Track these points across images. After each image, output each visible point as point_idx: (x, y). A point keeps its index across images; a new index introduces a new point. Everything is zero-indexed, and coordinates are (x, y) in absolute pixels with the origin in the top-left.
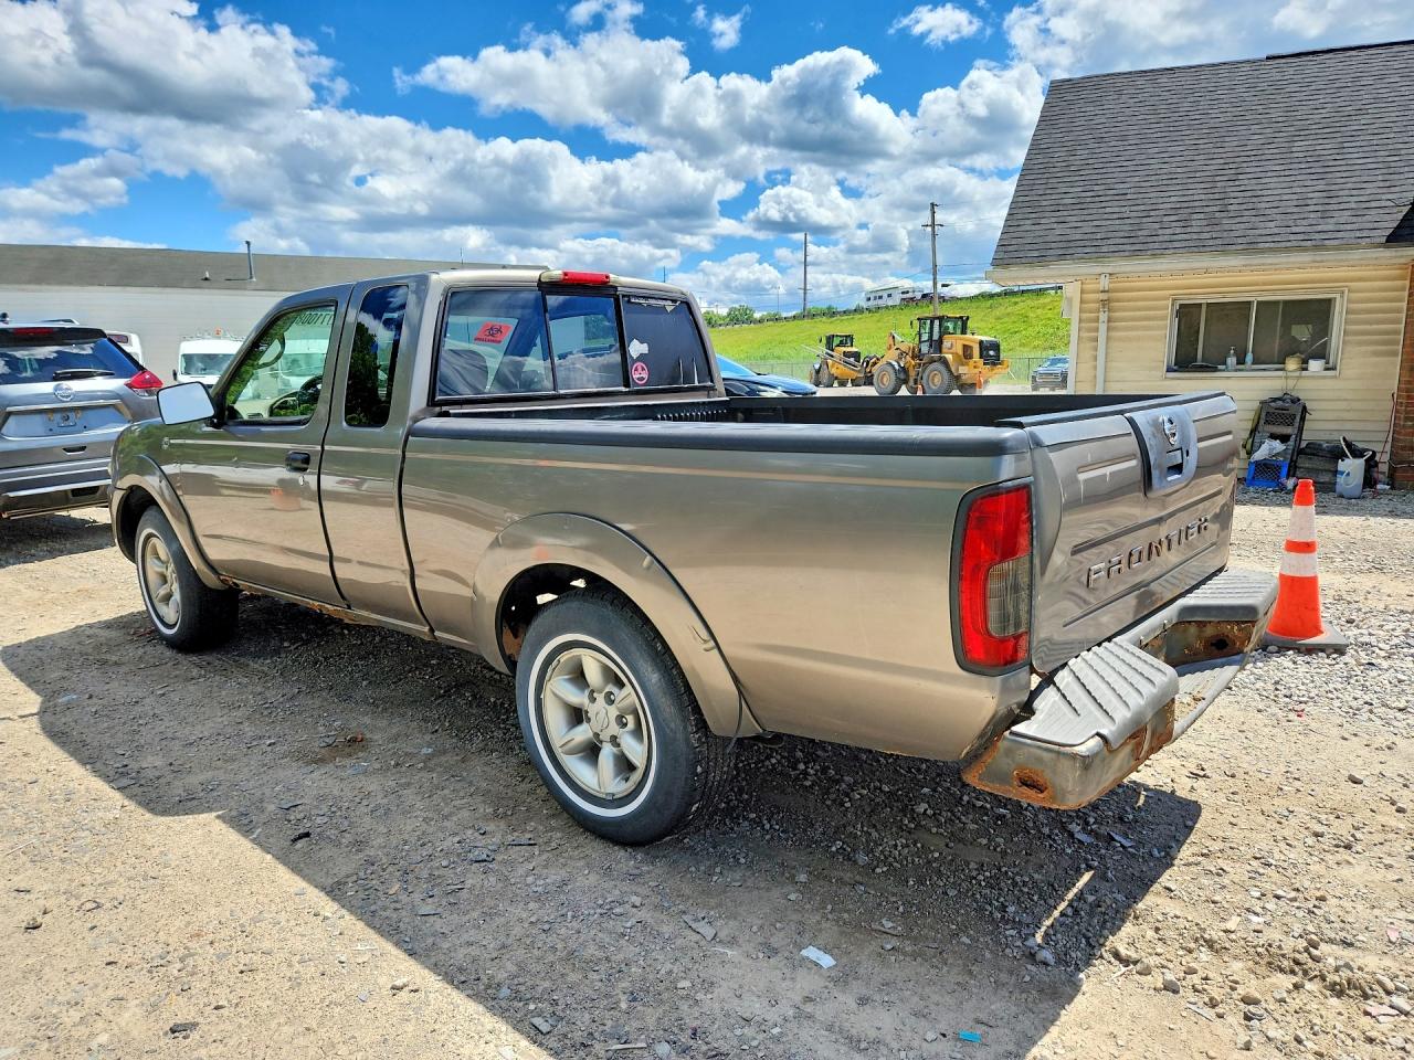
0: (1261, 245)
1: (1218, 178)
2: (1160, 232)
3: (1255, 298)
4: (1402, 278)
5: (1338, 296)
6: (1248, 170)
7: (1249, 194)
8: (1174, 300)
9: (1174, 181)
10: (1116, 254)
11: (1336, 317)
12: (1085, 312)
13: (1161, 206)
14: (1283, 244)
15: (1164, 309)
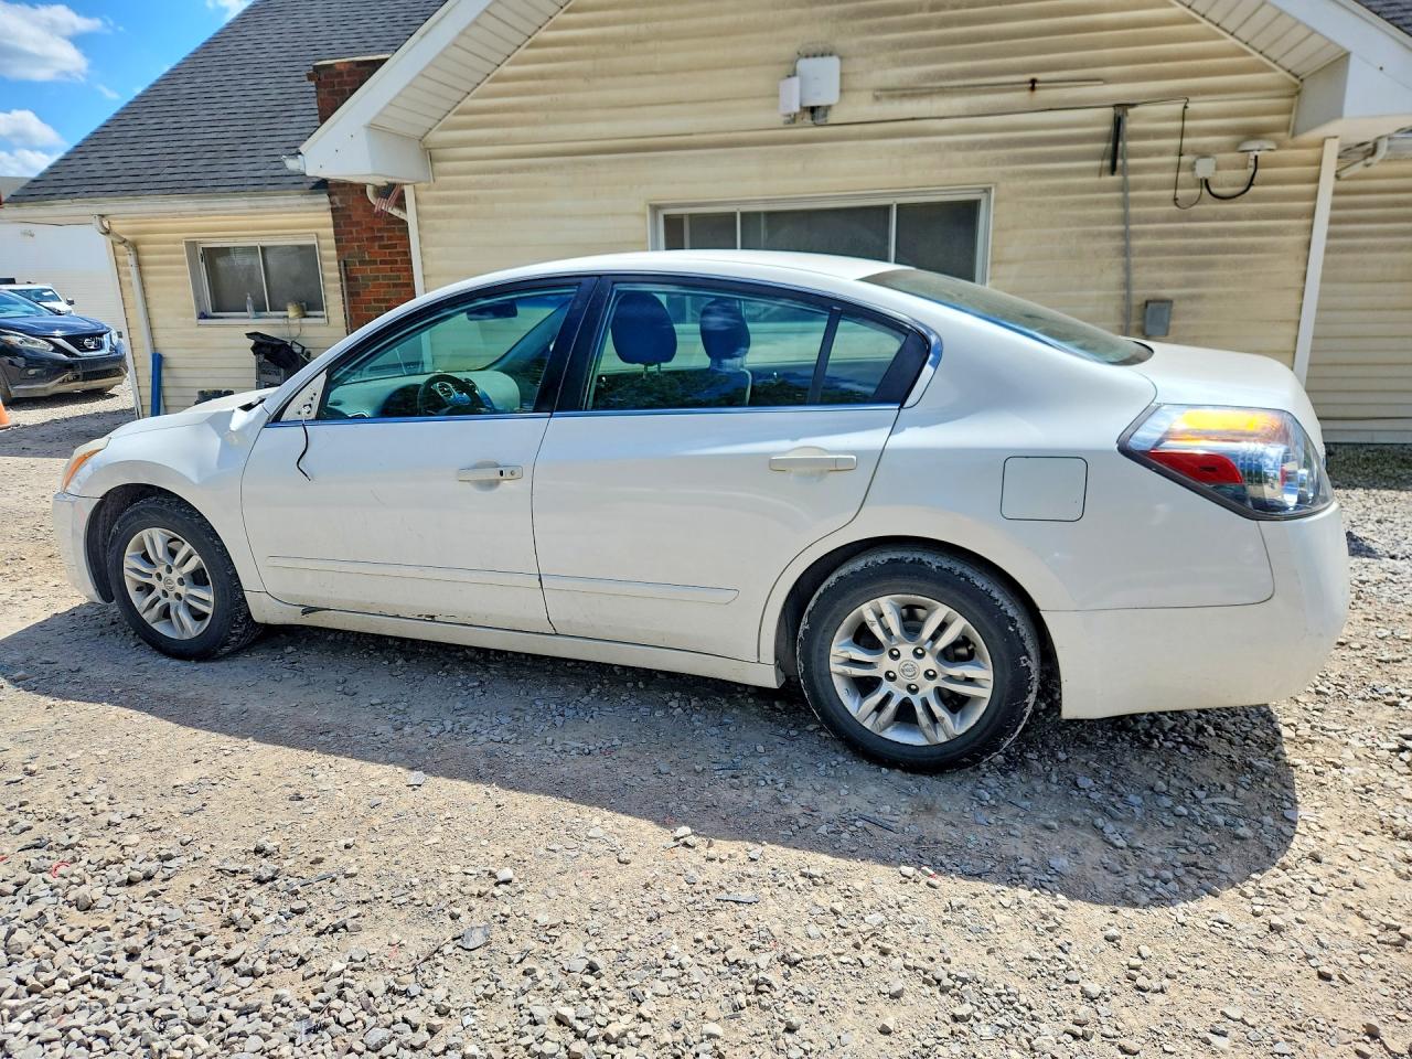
2: (163, 171)
3: (258, 243)
5: (316, 242)
8: (189, 243)
10: (110, 194)
11: (319, 264)
12: (119, 255)
13: (193, 143)
15: (181, 252)
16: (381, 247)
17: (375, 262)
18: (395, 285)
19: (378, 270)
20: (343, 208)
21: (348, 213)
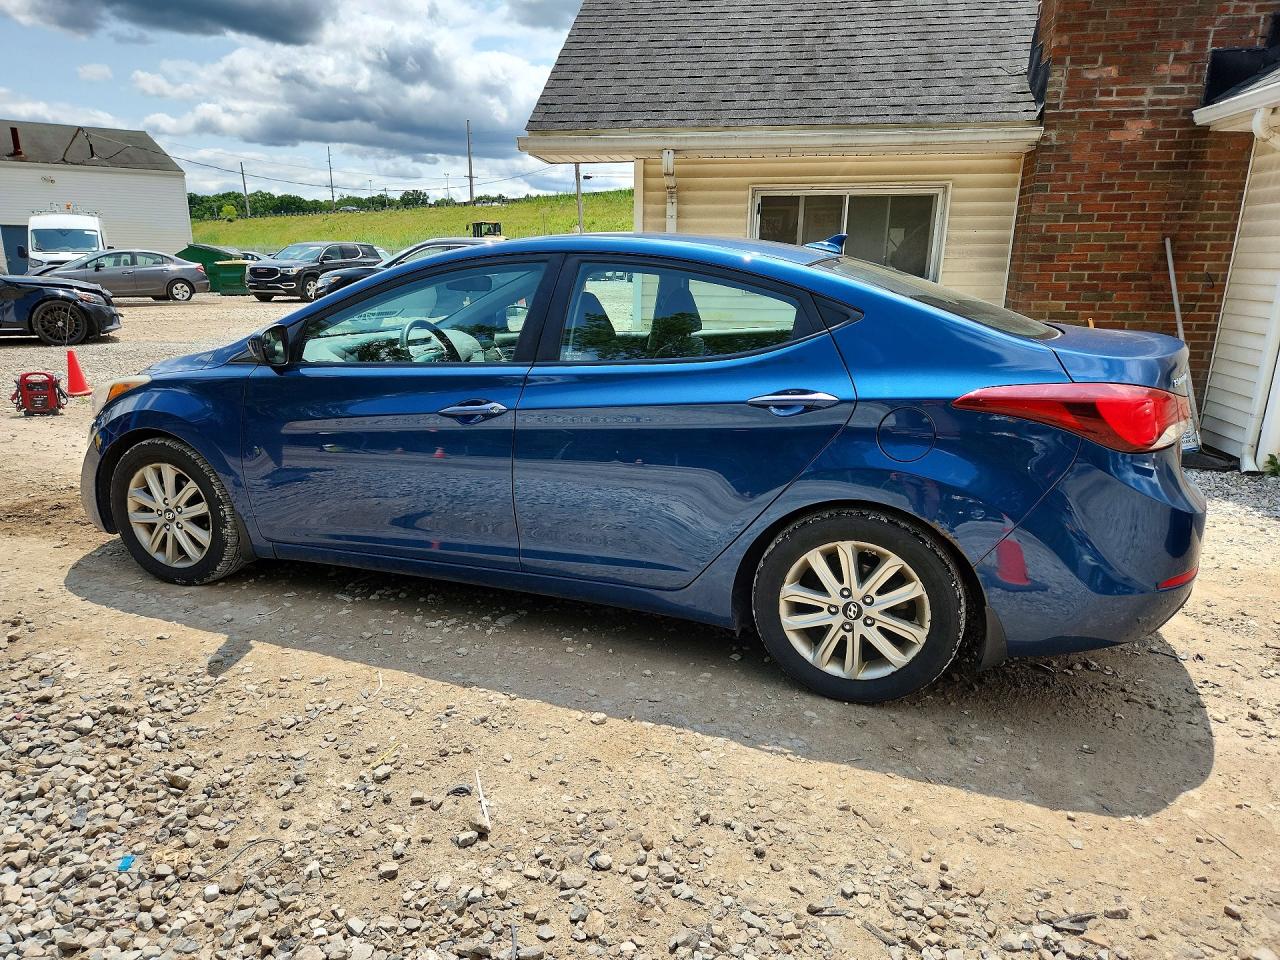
0: (853, 120)
1: (807, 34)
2: (737, 97)
3: (847, 192)
4: (1014, 170)
5: (940, 192)
6: (841, 26)
7: (841, 54)
8: (755, 191)
9: (756, 35)
10: (683, 123)
11: (937, 222)
12: (649, 203)
13: (739, 65)
14: (880, 119)
15: (744, 200)
16: (1105, 198)
17: (1090, 218)
18: (1113, 248)
19: (1093, 228)
20: (1059, 148)
21: (1066, 152)
